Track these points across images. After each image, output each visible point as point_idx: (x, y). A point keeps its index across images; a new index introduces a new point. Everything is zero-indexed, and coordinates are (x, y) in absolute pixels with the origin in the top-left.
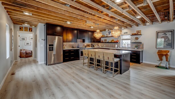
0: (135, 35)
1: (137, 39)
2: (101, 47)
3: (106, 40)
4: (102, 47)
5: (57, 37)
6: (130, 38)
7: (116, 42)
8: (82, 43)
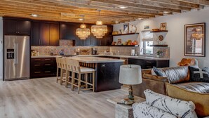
0: (158, 31)
1: (161, 38)
2: (112, 55)
3: (120, 41)
4: (114, 54)
5: (25, 37)
6: (152, 37)
7: (133, 46)
8: (71, 46)
